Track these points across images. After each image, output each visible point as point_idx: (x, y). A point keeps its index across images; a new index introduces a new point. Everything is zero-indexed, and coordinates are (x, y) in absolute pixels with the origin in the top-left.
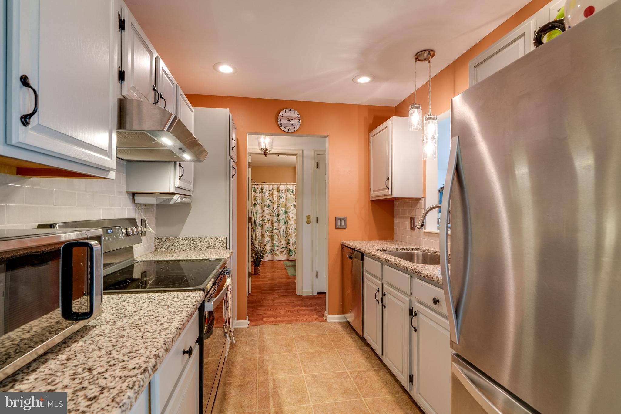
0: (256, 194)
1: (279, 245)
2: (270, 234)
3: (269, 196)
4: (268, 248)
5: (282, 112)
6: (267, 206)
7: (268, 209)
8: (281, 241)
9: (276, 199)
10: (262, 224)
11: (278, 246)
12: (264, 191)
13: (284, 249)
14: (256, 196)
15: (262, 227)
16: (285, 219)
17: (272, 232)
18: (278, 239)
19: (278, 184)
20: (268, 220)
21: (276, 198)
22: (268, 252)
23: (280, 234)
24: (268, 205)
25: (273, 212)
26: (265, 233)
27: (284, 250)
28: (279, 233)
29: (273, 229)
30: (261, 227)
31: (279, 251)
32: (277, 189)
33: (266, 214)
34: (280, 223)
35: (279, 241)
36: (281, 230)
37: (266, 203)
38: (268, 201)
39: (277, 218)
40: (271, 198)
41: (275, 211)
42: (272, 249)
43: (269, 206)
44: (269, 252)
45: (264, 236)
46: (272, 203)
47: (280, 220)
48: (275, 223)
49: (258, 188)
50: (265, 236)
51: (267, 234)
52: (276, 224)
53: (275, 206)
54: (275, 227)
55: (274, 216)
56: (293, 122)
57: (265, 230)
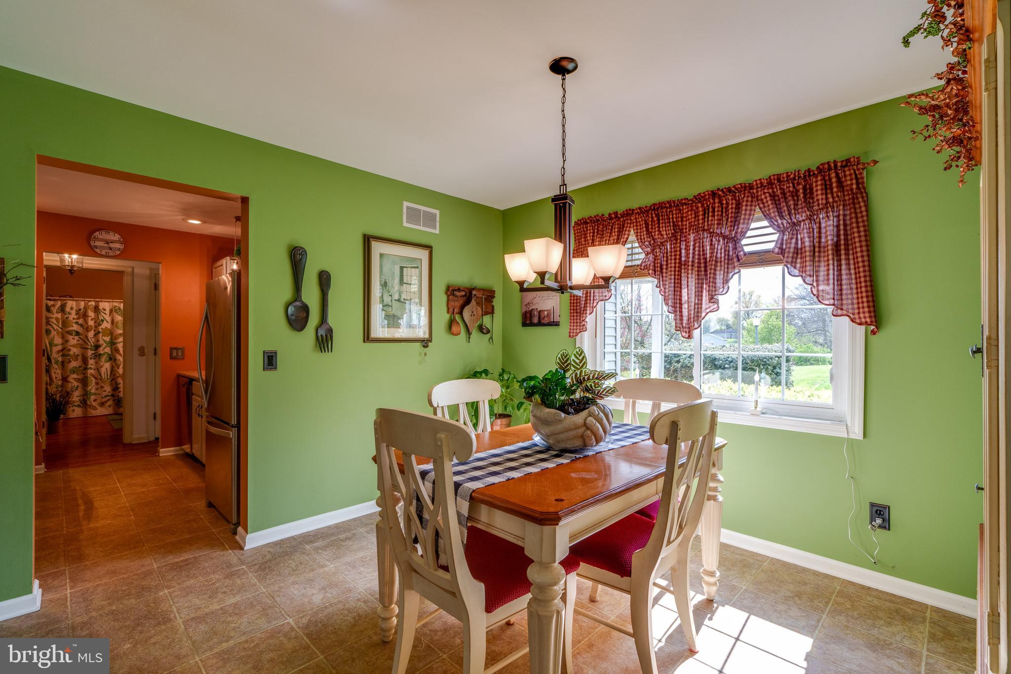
1: (97, 392)
2: (80, 377)
3: (78, 318)
4: (76, 397)
5: (97, 234)
6: (74, 333)
7: (77, 338)
8: (102, 387)
9: (91, 323)
10: (63, 362)
11: (95, 394)
12: (68, 309)
13: (108, 398)
15: (63, 365)
16: (110, 353)
17: (84, 374)
18: (97, 384)
19: (96, 300)
20: (76, 354)
21: (93, 321)
22: (76, 404)
23: (100, 375)
24: (76, 331)
25: (85, 342)
26: (69, 376)
27: (109, 400)
29: (86, 369)
30: (61, 366)
31: (98, 401)
32: (95, 308)
33: (70, 346)
34: (100, 360)
35: (99, 386)
36: (103, 370)
37: (72, 328)
38: (74, 325)
39: (93, 352)
40: (81, 321)
41: (89, 342)
42: (84, 400)
43: (78, 334)
44: (78, 405)
45: (68, 379)
46: (84, 328)
47: (100, 355)
48: (91, 359)
49: (54, 305)
50: (71, 379)
51: (75, 376)
52: (91, 362)
53: (91, 334)
54: (89, 366)
55: (87, 349)
56: (112, 245)
57: (69, 371)
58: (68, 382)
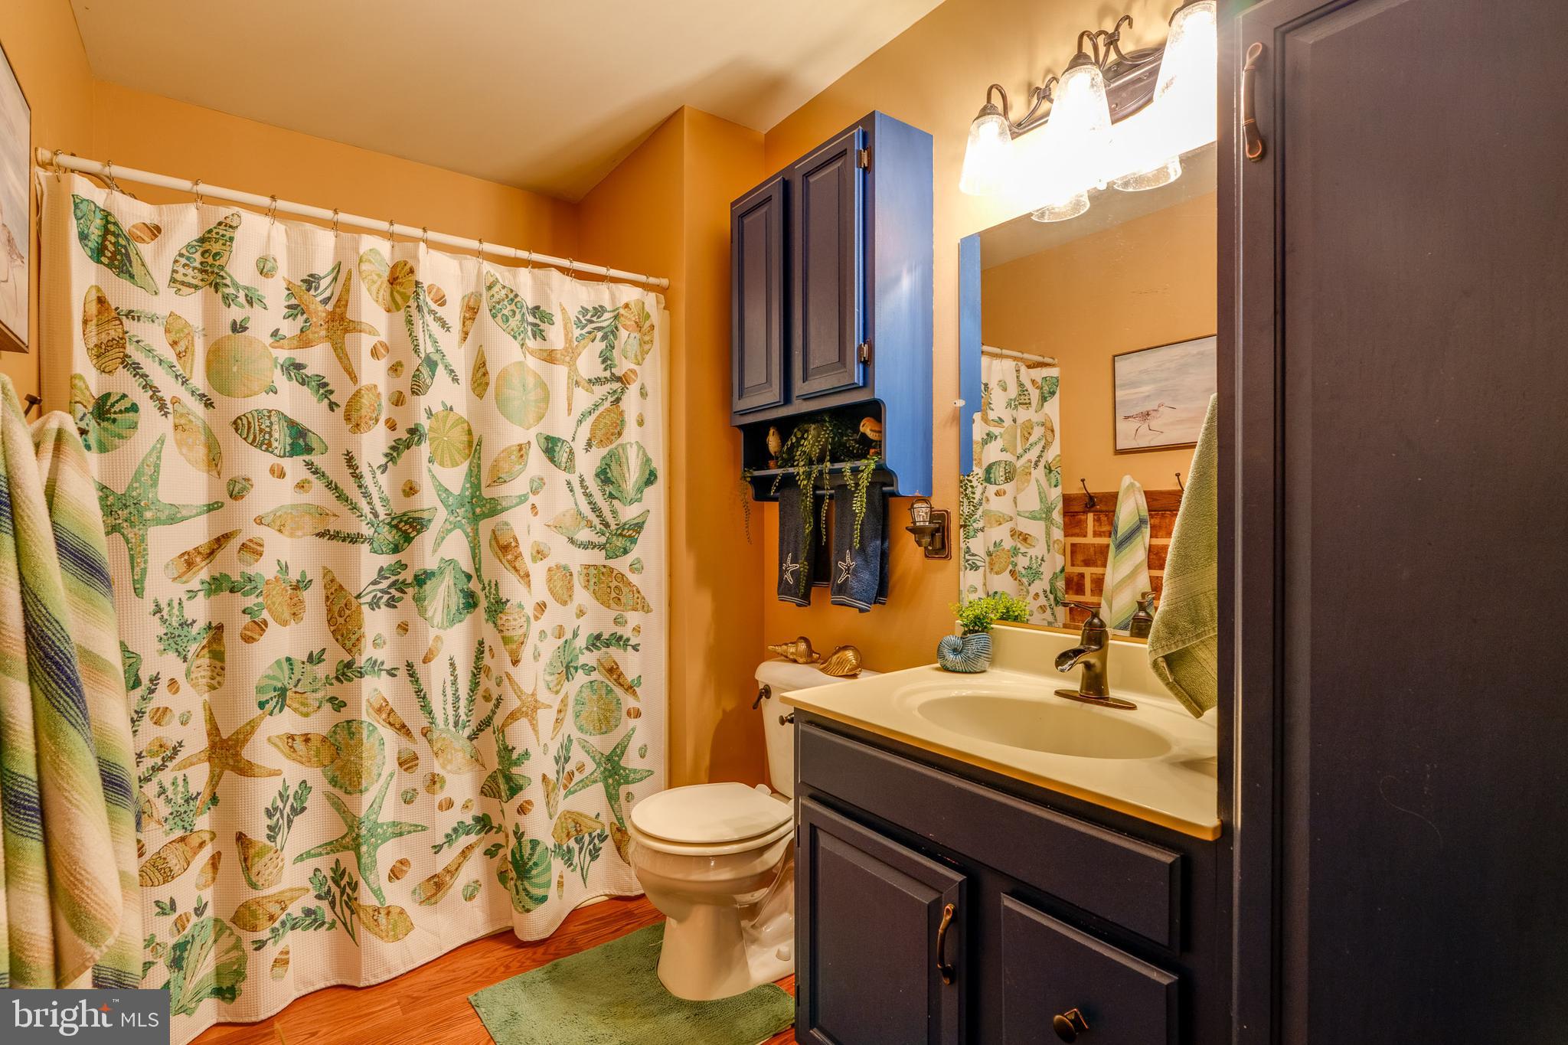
0: (123, 294)
1: (410, 815)
2: (320, 723)
3: (304, 340)
6: (280, 437)
7: (295, 467)
8: (434, 781)
9: (374, 374)
10: (216, 631)
11: (399, 831)
12: (240, 268)
13: (463, 841)
14: (129, 314)
15: (217, 656)
16: (466, 565)
17: (338, 704)
18: (408, 763)
19: (398, 228)
20: (294, 576)
21: (382, 365)
22: (295, 910)
23: (426, 708)
24: (292, 424)
25: (341, 497)
26: (252, 727)
27: (465, 853)
28: (416, 704)
29: (347, 672)
30: (205, 661)
31: (415, 875)
32: (393, 281)
33: (259, 521)
34: (422, 611)
35: (415, 780)
36: (436, 676)
37: (263, 402)
38: (280, 380)
39: (387, 560)
40: (318, 359)
41: (366, 495)
42: (338, 873)
43: (300, 441)
44: (308, 912)
45: (246, 753)
46: (332, 406)
47: (421, 580)
48: (374, 605)
49: (155, 231)
50: (262, 751)
51: (287, 722)
52: (376, 623)
53: (373, 445)
54: (368, 652)
55: (354, 539)
57: (253, 699)
58: (245, 770)
